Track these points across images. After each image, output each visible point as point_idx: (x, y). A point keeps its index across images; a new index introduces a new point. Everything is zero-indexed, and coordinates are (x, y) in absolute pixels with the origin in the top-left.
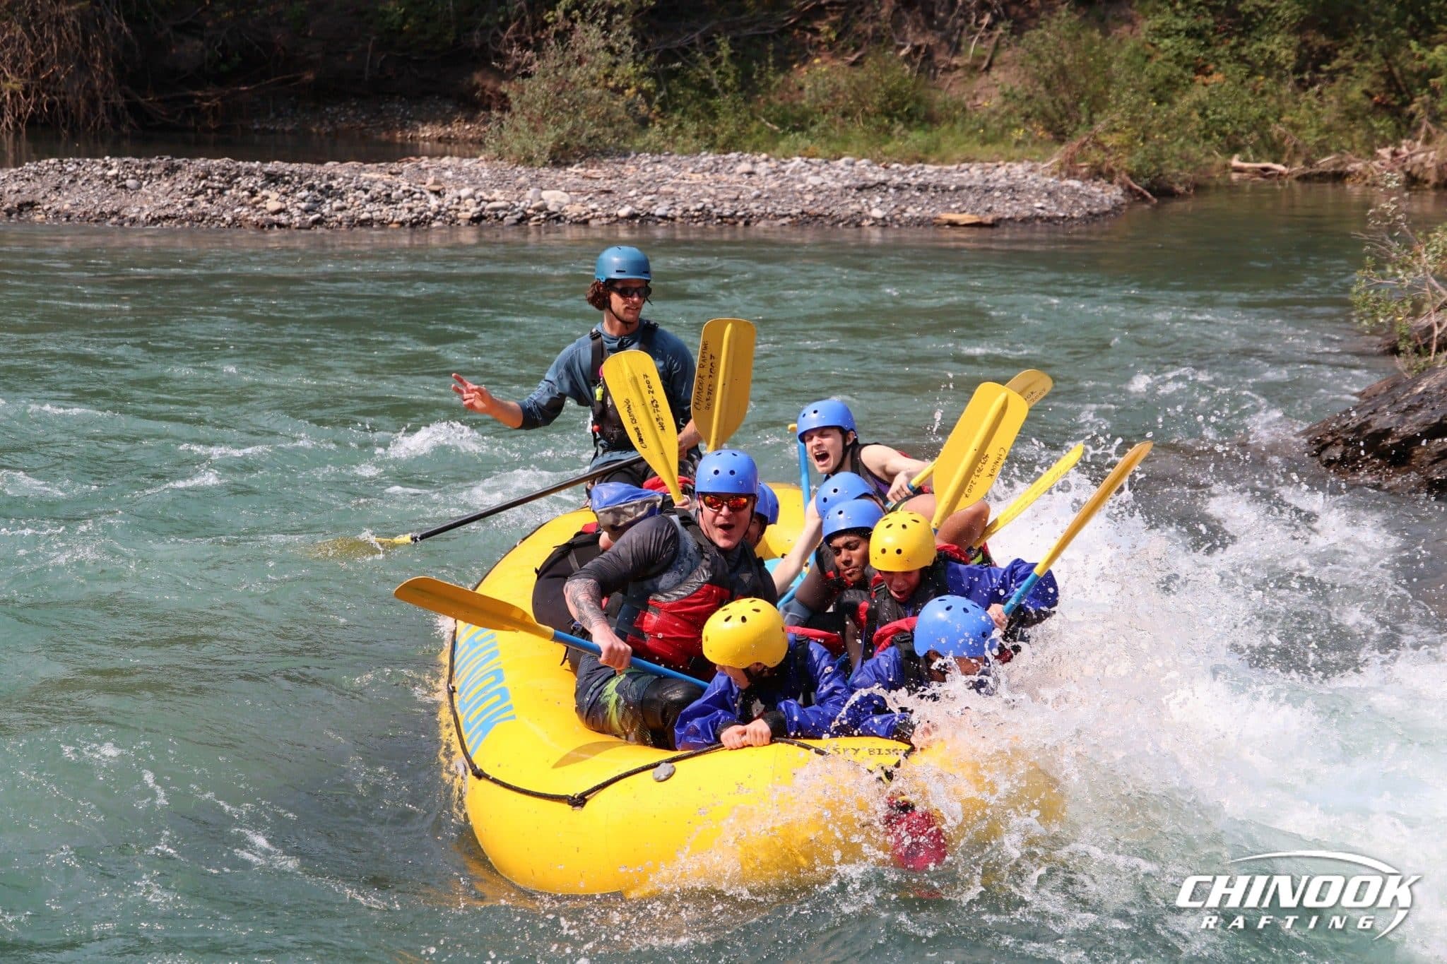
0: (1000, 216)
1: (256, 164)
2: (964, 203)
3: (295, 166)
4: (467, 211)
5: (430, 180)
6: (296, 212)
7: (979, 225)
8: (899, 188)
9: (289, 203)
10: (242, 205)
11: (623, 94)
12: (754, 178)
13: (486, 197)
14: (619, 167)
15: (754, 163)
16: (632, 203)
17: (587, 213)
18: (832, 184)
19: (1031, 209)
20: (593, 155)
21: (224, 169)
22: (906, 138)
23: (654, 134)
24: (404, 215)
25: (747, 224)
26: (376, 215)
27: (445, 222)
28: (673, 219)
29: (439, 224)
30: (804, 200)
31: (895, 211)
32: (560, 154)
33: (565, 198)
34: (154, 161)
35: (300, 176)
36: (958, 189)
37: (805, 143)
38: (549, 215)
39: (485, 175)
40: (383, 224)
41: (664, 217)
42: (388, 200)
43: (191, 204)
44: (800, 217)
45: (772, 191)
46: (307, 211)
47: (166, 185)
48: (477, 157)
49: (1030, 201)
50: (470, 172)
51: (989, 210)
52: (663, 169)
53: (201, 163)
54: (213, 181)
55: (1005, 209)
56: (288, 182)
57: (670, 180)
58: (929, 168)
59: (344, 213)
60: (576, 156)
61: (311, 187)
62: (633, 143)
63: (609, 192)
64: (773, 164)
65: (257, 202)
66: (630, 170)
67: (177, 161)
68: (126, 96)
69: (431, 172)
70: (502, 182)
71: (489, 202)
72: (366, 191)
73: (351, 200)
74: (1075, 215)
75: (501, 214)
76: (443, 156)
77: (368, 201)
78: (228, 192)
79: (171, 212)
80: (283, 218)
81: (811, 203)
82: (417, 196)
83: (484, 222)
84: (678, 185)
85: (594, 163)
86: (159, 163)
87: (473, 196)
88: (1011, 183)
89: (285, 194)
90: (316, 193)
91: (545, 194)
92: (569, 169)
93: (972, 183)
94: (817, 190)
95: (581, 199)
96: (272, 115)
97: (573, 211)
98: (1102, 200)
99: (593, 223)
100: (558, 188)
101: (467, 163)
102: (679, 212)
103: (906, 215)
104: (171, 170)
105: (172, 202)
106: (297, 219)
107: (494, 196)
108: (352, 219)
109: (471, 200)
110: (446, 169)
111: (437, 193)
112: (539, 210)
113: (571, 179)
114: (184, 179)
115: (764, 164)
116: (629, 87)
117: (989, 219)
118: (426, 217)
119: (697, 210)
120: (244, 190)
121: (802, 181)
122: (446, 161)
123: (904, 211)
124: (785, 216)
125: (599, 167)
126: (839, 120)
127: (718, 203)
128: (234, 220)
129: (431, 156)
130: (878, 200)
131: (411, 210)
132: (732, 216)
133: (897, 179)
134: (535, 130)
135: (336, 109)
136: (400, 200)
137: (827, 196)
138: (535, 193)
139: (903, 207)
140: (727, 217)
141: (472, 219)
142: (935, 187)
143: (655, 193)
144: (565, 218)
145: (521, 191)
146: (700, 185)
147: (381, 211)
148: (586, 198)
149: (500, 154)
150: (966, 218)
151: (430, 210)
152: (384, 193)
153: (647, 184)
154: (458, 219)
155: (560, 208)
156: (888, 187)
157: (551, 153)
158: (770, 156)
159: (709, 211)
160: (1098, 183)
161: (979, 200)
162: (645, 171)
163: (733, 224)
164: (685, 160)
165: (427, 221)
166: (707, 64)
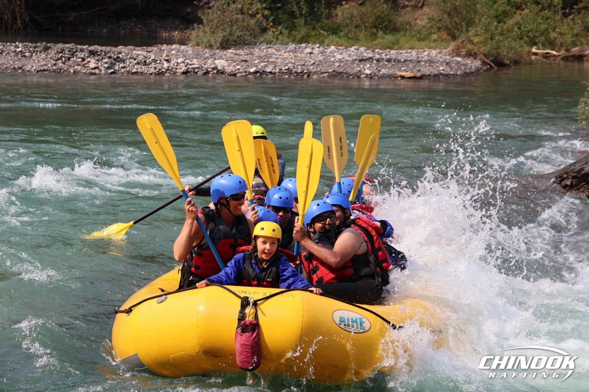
0: (424, 73)
1: (84, 47)
2: (408, 67)
3: (104, 48)
4: (181, 69)
5: (165, 55)
6: (103, 69)
7: (414, 78)
8: (378, 60)
9: (99, 64)
10: (79, 65)
11: (256, 17)
12: (312, 55)
13: (190, 63)
14: (251, 50)
15: (313, 49)
16: (256, 66)
17: (236, 71)
18: (347, 58)
19: (438, 70)
20: (239, 44)
21: (70, 48)
22: (384, 38)
23: (268, 35)
24: (152, 70)
25: (308, 76)
26: (139, 70)
27: (171, 74)
28: (275, 73)
29: (168, 75)
30: (334, 65)
31: (376, 71)
32: (225, 44)
33: (226, 64)
34: (38, 45)
35: (105, 52)
36: (405, 61)
37: (336, 39)
38: (218, 71)
39: (190, 53)
40: (142, 73)
41: (271, 73)
42: (145, 63)
43: (55, 65)
44: (333, 73)
45: (320, 61)
46: (108, 68)
47: (44, 55)
48: (188, 45)
49: (438, 67)
50: (184, 51)
51: (419, 71)
52: (271, 51)
53: (60, 46)
54: (65, 54)
55: (426, 70)
56: (99, 55)
57: (274, 56)
58: (393, 52)
59: (125, 69)
60: (232, 45)
61: (110, 57)
62: (258, 39)
63: (246, 61)
65: (85, 64)
66: (256, 51)
67: (49, 45)
68: (30, 15)
69: (165, 51)
70: (197, 56)
71: (191, 65)
72: (135, 59)
73: (128, 63)
74: (458, 73)
75: (196, 70)
76: (172, 44)
77: (135, 64)
78: (72, 59)
79: (46, 68)
80: (97, 71)
81: (338, 67)
82: (158, 62)
83: (188, 74)
84: (277, 58)
85: (240, 48)
86: (41, 45)
88: (429, 58)
89: (98, 60)
90: (112, 60)
91: (216, 62)
92: (229, 51)
93: (412, 58)
94: (340, 61)
95: (233, 64)
97: (229, 69)
98: (471, 66)
99: (238, 75)
100: (223, 59)
101: (183, 47)
102: (277, 71)
103: (381, 73)
104: (46, 49)
105: (46, 63)
106: (103, 72)
107: (193, 62)
108: (128, 72)
109: (182, 64)
110: (172, 50)
111: (167, 61)
112: (214, 69)
113: (229, 55)
114: (52, 53)
115: (317, 49)
116: (258, 14)
117: (419, 75)
118: (162, 71)
119: (286, 70)
120: (79, 58)
121: (334, 57)
122: (174, 46)
123: (380, 71)
124: (326, 73)
125: (243, 50)
126: (354, 30)
127: (295, 67)
128: (74, 72)
130: (369, 66)
131: (155, 68)
132: (302, 72)
133: (377, 56)
134: (213, 32)
135: (126, 23)
136: (150, 63)
137: (345, 64)
138: (212, 61)
139: (380, 69)
140: (299, 73)
141: (183, 73)
142: (395, 60)
143: (267, 62)
144: (226, 73)
145: (206, 60)
146: (287, 58)
147: (142, 68)
148: (235, 64)
149: (197, 43)
150: (408, 74)
151: (164, 68)
152: (143, 60)
153: (264, 58)
154: (177, 72)
155: (223, 68)
156: (373, 60)
157: (221, 43)
158: (321, 45)
159: (291, 70)
160: (470, 59)
161: (414, 66)
162: (263, 51)
163: (302, 76)
164: (281, 47)
165: (163, 73)
166: (294, 4)
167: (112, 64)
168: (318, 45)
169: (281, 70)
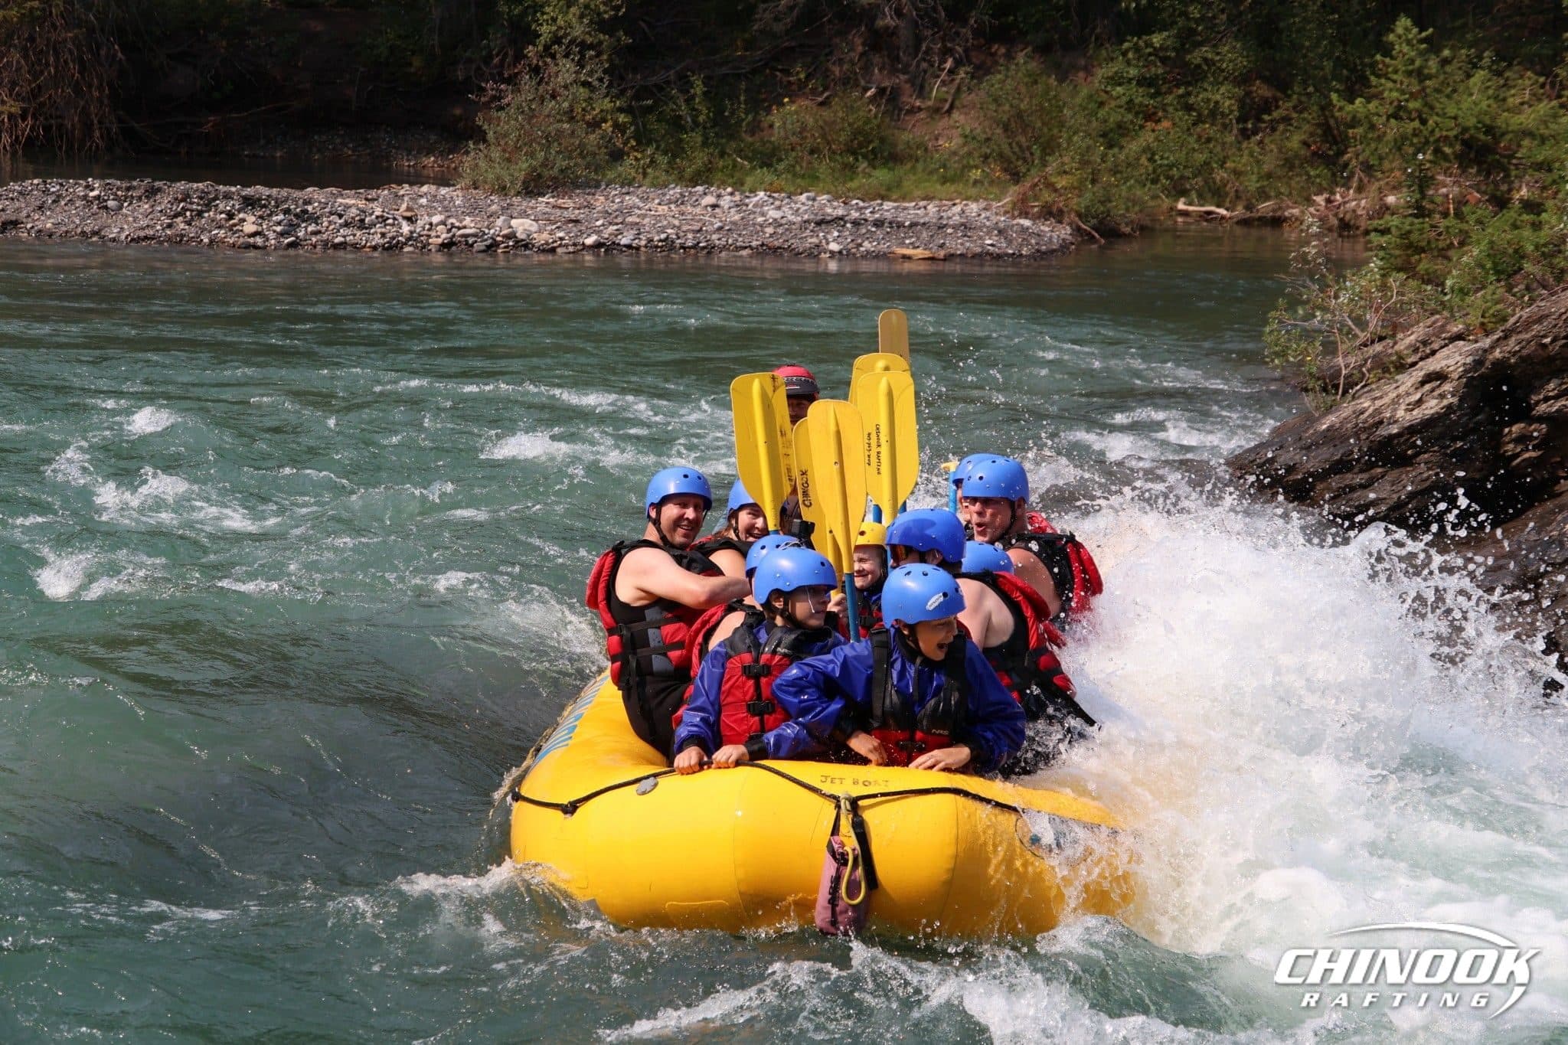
0: (952, 251)
1: (233, 189)
2: (918, 238)
3: (274, 191)
4: (438, 237)
5: (404, 206)
6: (272, 235)
7: (932, 259)
8: (856, 223)
9: (265, 226)
10: (220, 227)
11: (600, 128)
12: (717, 210)
13: (457, 224)
14: (589, 197)
15: (719, 196)
16: (598, 233)
17: (555, 241)
18: (792, 218)
19: (982, 246)
20: (564, 184)
21: (203, 191)
22: (870, 176)
23: (627, 167)
24: (377, 240)
25: (709, 253)
26: (350, 239)
27: (416, 247)
28: (638, 248)
29: (410, 249)
30: (764, 233)
31: (852, 245)
32: (532, 184)
33: (534, 227)
34: (135, 183)
35: (276, 200)
36: (913, 225)
37: (769, 177)
38: (517, 242)
39: (458, 202)
40: (354, 246)
41: (629, 247)
42: (362, 225)
43: (170, 226)
44: (761, 249)
45: (734, 223)
46: (282, 234)
47: (146, 206)
48: (453, 185)
49: (981, 238)
50: (445, 199)
51: (942, 246)
52: (631, 200)
53: (181, 186)
55: (957, 245)
56: (265, 206)
57: (637, 211)
58: (888, 205)
59: (319, 237)
60: (549, 187)
61: (287, 212)
62: (604, 175)
63: (576, 221)
65: (235, 225)
66: (600, 201)
67: (157, 184)
68: (120, 120)
69: (406, 198)
70: (474, 209)
71: (459, 228)
72: (340, 216)
73: (325, 224)
74: (1024, 252)
75: (471, 240)
76: (422, 185)
77: (341, 226)
78: (206, 215)
79: (151, 232)
80: (259, 240)
81: (771, 236)
82: (390, 221)
83: (454, 248)
84: (644, 216)
85: (565, 194)
86: (140, 185)
88: (964, 220)
89: (261, 217)
90: (292, 217)
91: (514, 222)
92: (540, 199)
93: (927, 219)
94: (776, 223)
95: (549, 228)
96: (262, 142)
97: (542, 238)
98: (1051, 238)
99: (559, 250)
100: (528, 216)
101: (444, 191)
102: (643, 243)
103: (862, 249)
104: (151, 193)
105: (152, 223)
106: (273, 242)
107: (464, 223)
108: (325, 243)
109: (440, 228)
110: (421, 196)
111: (409, 219)
112: (507, 237)
113: (541, 208)
114: (164, 202)
115: (728, 198)
116: (605, 121)
117: (942, 254)
118: (398, 242)
119: (661, 240)
120: (221, 213)
121: (763, 214)
122: (425, 188)
123: (860, 245)
124: (745, 248)
125: (570, 197)
126: (807, 157)
127: (682, 234)
128: (211, 241)
129: (411, 184)
130: (836, 234)
131: (383, 235)
132: (695, 246)
133: (855, 214)
134: (509, 160)
135: (324, 138)
136: (373, 225)
137: (787, 230)
138: (505, 221)
139: (859, 241)
140: (690, 248)
141: (443, 245)
142: (891, 223)
143: (622, 223)
144: (533, 245)
145: (492, 219)
146: (665, 216)
147: (354, 235)
148: (554, 227)
149: (474, 183)
150: (919, 253)
151: (402, 235)
152: (357, 218)
153: (615, 214)
154: (429, 244)
155: (529, 235)
156: (846, 222)
157: (524, 182)
158: (735, 190)
159: (673, 242)
160: (1048, 222)
161: (932, 236)
162: (613, 201)
163: (696, 255)
164: (653, 193)
165: (399, 246)
166: (681, 101)
167: (291, 225)
168: (729, 190)
169: (650, 240)
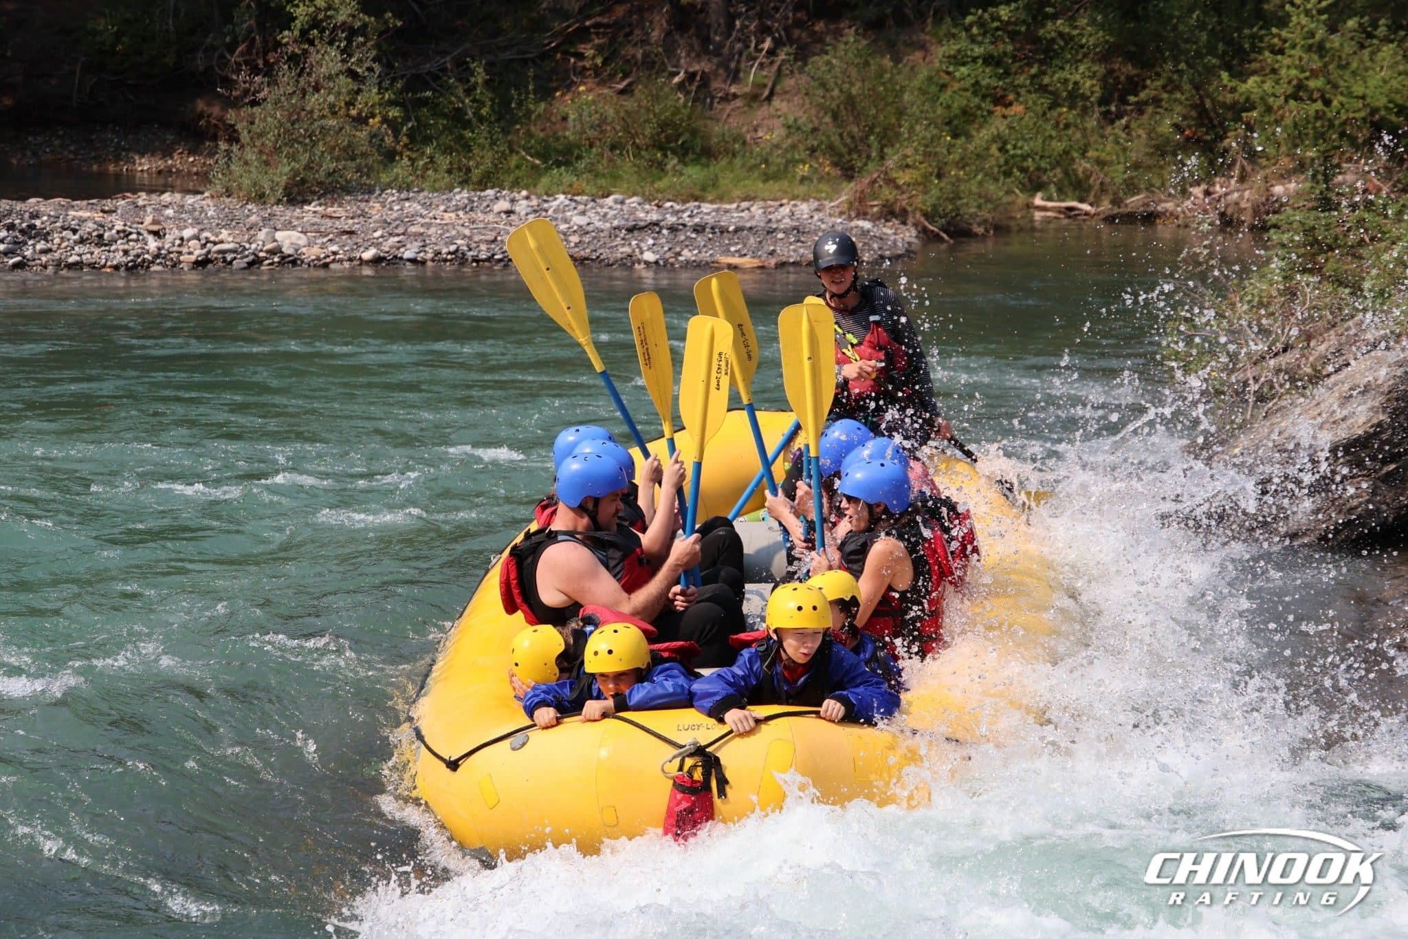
0: (784, 259)
2: (745, 245)
4: (190, 253)
5: (148, 219)
7: (762, 267)
8: (673, 229)
11: (367, 124)
12: (513, 217)
13: (212, 238)
14: (363, 205)
15: (513, 201)
16: (378, 245)
17: (327, 256)
18: (599, 224)
20: (333, 190)
22: (681, 174)
23: (401, 168)
24: (119, 258)
25: (506, 267)
26: (86, 258)
27: (165, 266)
28: (423, 262)
29: (159, 268)
30: (569, 242)
31: (669, 254)
32: (295, 190)
33: (303, 240)
36: (736, 231)
37: (568, 178)
38: (283, 258)
39: (210, 213)
40: (92, 266)
41: (413, 261)
42: (100, 241)
46: (6, 254)
48: (202, 193)
50: (194, 210)
51: (772, 253)
52: (412, 207)
55: (790, 252)
57: (420, 220)
58: (706, 208)
59: (49, 256)
60: (314, 193)
61: (11, 227)
62: (378, 179)
63: (351, 233)
64: (534, 202)
66: (375, 208)
69: (149, 209)
70: (230, 221)
71: (215, 243)
72: (75, 231)
73: (57, 241)
75: (229, 257)
77: (76, 243)
81: (576, 245)
82: (134, 236)
83: (210, 266)
84: (429, 226)
85: (334, 201)
87: (197, 238)
88: (795, 224)
90: (17, 233)
91: (279, 235)
92: (306, 208)
93: (753, 223)
94: (582, 231)
95: (319, 241)
97: (311, 253)
98: (895, 242)
99: (332, 266)
100: (294, 228)
101: (190, 200)
102: (430, 256)
103: (681, 258)
107: (221, 237)
108: (58, 263)
109: (193, 243)
110: (166, 207)
111: (156, 234)
112: (272, 252)
113: (309, 218)
115: (524, 202)
116: (373, 116)
117: (772, 262)
118: (144, 260)
119: (450, 253)
121: (566, 221)
122: (167, 197)
123: (679, 254)
125: (340, 205)
126: (607, 153)
127: (474, 245)
129: (150, 191)
130: (651, 242)
131: (126, 252)
132: (489, 259)
133: (671, 219)
134: (267, 163)
135: (40, 139)
136: (113, 241)
137: (594, 238)
138: (267, 234)
139: (678, 249)
140: (483, 261)
141: (197, 263)
142: (713, 228)
143: (403, 234)
144: (302, 262)
145: (252, 232)
146: (453, 226)
147: (92, 253)
148: (325, 240)
149: (227, 190)
150: (747, 262)
151: (148, 252)
152: (95, 234)
153: (394, 224)
154: (180, 262)
155: (297, 250)
156: (661, 228)
157: (285, 189)
158: (531, 193)
159: (464, 254)
160: (890, 224)
161: (760, 242)
162: (391, 209)
163: (490, 268)
164: (436, 198)
165: (146, 265)
166: (460, 91)
167: (16, 243)
168: (524, 193)
169: (438, 253)
